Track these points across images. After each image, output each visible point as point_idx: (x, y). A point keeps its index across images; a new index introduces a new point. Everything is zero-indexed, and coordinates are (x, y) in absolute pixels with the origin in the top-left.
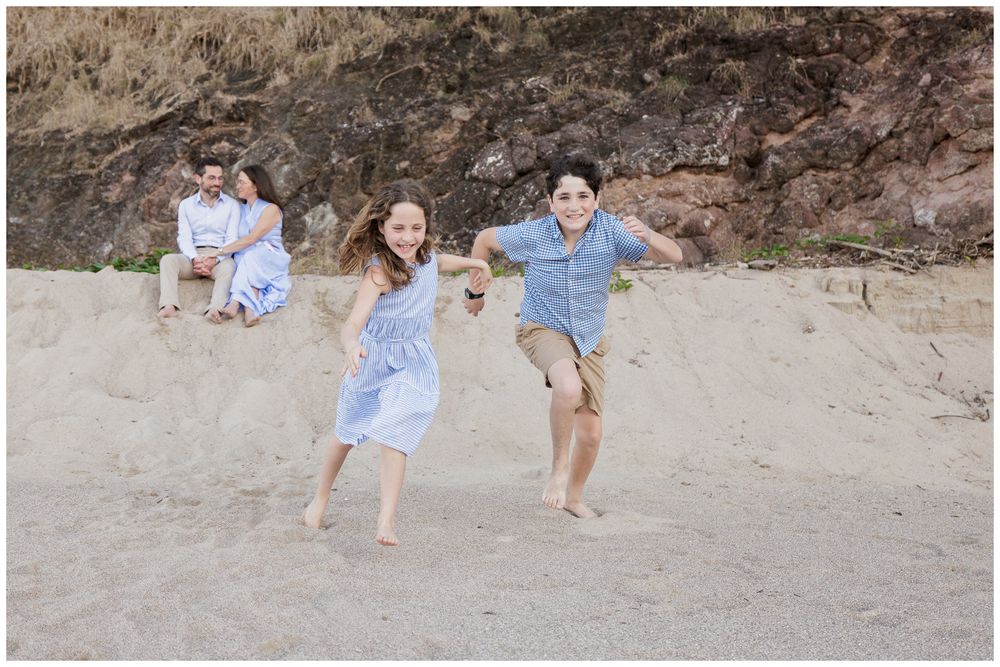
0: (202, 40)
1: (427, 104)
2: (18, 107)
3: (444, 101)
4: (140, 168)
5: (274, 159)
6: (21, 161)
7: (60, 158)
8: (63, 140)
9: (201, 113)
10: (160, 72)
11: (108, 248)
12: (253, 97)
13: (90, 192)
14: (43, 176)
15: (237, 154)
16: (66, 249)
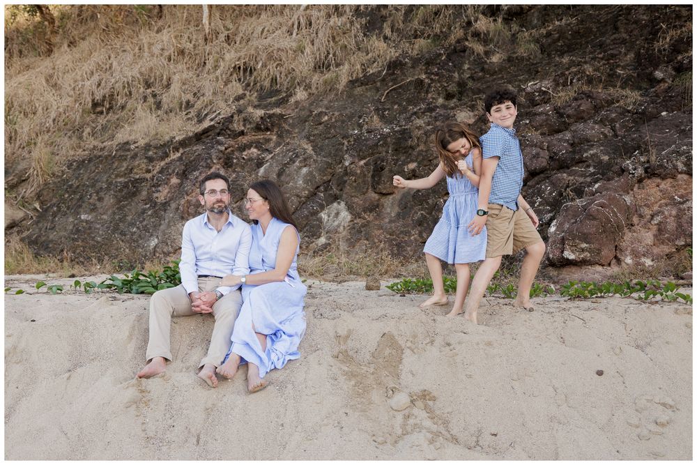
0: (239, 68)
1: (431, 110)
2: (102, 125)
3: (444, 107)
4: (184, 172)
5: (294, 162)
6: (97, 168)
7: (125, 164)
8: (129, 150)
9: (235, 125)
10: (207, 94)
11: (154, 242)
12: (278, 111)
13: (144, 193)
14: (110, 180)
15: (263, 158)
16: (121, 243)
